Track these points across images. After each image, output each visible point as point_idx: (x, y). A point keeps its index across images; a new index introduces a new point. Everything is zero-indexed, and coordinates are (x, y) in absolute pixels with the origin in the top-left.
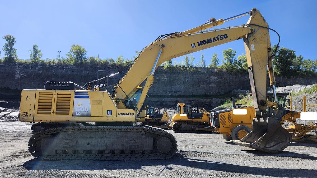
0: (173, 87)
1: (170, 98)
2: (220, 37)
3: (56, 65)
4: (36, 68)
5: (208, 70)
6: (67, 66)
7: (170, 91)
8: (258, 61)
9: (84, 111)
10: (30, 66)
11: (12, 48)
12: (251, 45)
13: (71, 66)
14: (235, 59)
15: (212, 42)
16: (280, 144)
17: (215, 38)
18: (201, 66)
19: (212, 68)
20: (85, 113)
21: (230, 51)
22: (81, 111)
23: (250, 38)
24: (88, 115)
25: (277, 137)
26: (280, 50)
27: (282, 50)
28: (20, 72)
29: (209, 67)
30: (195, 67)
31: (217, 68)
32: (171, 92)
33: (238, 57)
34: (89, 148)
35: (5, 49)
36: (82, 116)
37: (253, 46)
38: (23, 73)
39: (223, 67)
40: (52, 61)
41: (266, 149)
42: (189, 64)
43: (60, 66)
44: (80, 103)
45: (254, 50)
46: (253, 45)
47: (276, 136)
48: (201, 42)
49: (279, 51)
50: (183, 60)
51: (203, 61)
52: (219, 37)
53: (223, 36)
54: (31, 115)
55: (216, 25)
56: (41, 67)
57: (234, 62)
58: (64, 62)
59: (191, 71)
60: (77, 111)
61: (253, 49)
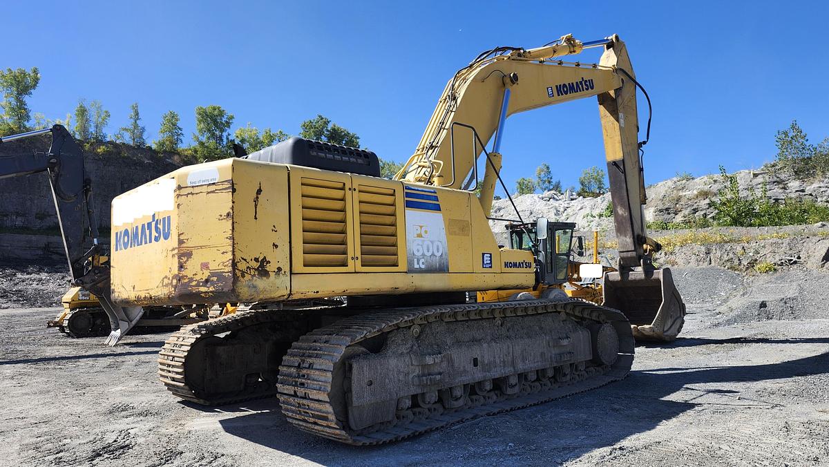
0: (31, 199)
1: (23, 237)
5: (152, 158)
7: (17, 213)
9: (433, 255)
14: (229, 135)
18: (131, 143)
19: (165, 152)
20: (436, 262)
21: (216, 112)
22: (426, 253)
23: (618, 99)
24: (443, 269)
26: (329, 129)
27: (334, 129)
29: (154, 147)
30: (111, 143)
31: (178, 154)
32: (24, 215)
33: (238, 132)
34: (477, 375)
36: (430, 270)
37: (621, 116)
39: (196, 151)
42: (91, 130)
44: (421, 227)
45: (623, 126)
48: (560, 86)
49: (328, 131)
50: (69, 115)
51: (136, 126)
52: (583, 83)
53: (588, 83)
54: (279, 269)
57: (225, 143)
59: (97, 154)
60: (416, 253)
61: (622, 123)
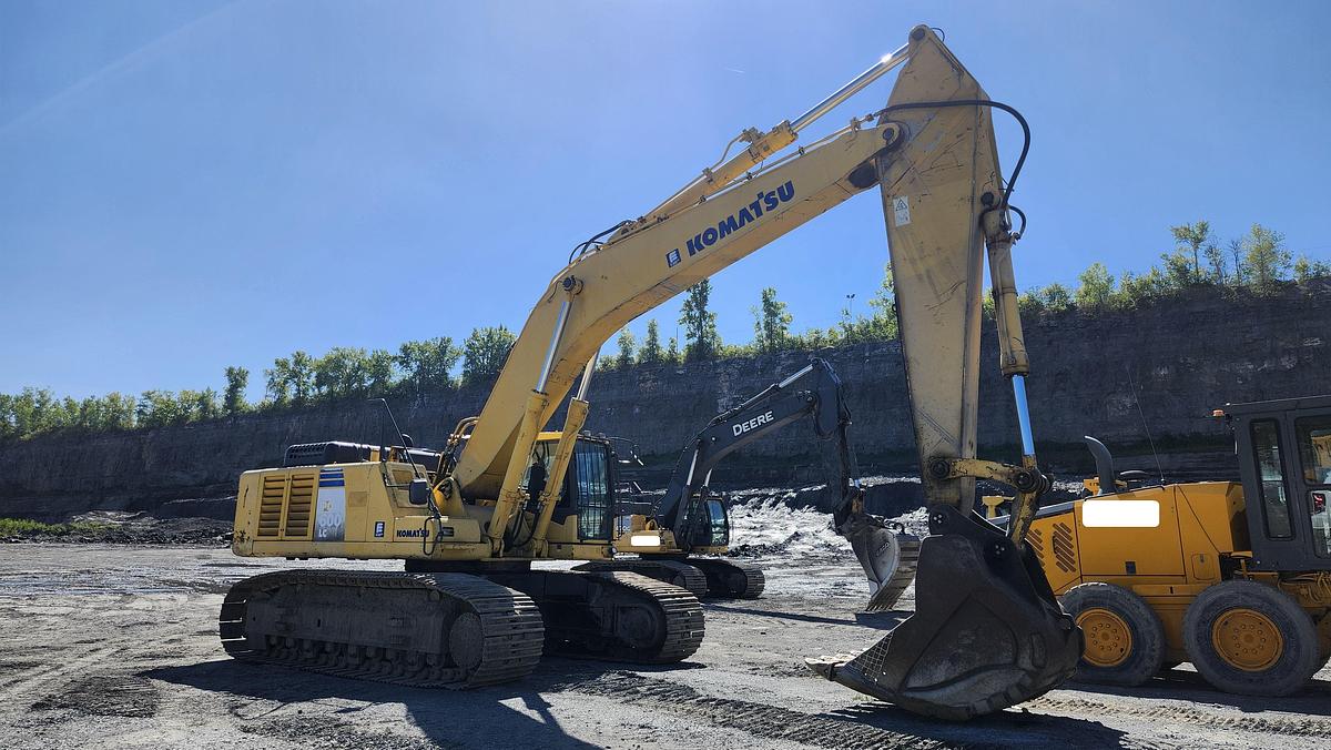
2: (767, 201)
3: (837, 350)
4: (775, 368)
6: (874, 345)
8: (923, 272)
9: (334, 526)
10: (758, 365)
11: (703, 313)
12: (895, 202)
13: (888, 343)
15: (736, 228)
16: (983, 675)
17: (748, 209)
20: (335, 531)
22: (329, 524)
23: (886, 175)
24: (340, 538)
25: (967, 642)
28: (730, 389)
35: (684, 320)
36: (330, 539)
37: (901, 207)
38: (738, 392)
40: (826, 336)
41: (910, 695)
43: (852, 348)
44: (327, 502)
45: (908, 222)
46: (905, 200)
47: (963, 633)
48: (698, 238)
52: (762, 202)
53: (777, 196)
54: (248, 538)
55: (763, 154)
56: (791, 362)
58: (864, 331)
60: (321, 525)
61: (902, 217)
